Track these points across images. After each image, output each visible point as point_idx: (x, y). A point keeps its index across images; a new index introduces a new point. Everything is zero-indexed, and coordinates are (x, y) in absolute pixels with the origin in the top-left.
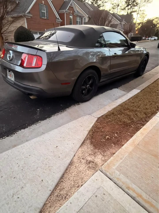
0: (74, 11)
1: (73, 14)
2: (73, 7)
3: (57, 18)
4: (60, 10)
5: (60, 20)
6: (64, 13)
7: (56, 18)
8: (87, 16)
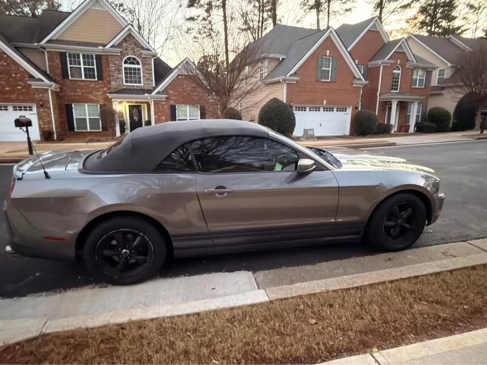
0: (408, 60)
1: (403, 66)
2: (405, 51)
3: (357, 77)
4: (370, 61)
5: (364, 80)
6: (380, 66)
7: (355, 77)
8: (449, 65)
